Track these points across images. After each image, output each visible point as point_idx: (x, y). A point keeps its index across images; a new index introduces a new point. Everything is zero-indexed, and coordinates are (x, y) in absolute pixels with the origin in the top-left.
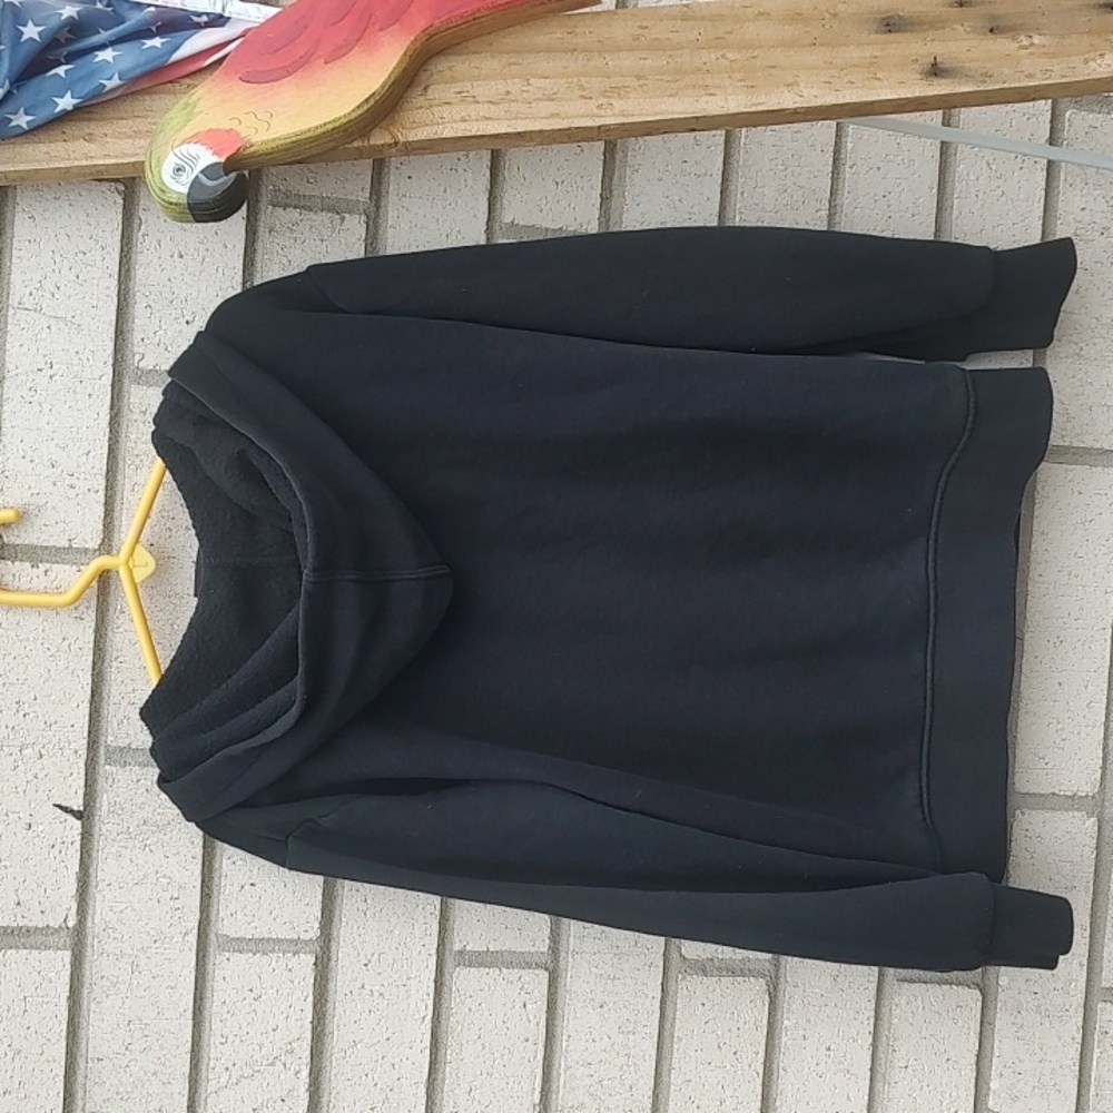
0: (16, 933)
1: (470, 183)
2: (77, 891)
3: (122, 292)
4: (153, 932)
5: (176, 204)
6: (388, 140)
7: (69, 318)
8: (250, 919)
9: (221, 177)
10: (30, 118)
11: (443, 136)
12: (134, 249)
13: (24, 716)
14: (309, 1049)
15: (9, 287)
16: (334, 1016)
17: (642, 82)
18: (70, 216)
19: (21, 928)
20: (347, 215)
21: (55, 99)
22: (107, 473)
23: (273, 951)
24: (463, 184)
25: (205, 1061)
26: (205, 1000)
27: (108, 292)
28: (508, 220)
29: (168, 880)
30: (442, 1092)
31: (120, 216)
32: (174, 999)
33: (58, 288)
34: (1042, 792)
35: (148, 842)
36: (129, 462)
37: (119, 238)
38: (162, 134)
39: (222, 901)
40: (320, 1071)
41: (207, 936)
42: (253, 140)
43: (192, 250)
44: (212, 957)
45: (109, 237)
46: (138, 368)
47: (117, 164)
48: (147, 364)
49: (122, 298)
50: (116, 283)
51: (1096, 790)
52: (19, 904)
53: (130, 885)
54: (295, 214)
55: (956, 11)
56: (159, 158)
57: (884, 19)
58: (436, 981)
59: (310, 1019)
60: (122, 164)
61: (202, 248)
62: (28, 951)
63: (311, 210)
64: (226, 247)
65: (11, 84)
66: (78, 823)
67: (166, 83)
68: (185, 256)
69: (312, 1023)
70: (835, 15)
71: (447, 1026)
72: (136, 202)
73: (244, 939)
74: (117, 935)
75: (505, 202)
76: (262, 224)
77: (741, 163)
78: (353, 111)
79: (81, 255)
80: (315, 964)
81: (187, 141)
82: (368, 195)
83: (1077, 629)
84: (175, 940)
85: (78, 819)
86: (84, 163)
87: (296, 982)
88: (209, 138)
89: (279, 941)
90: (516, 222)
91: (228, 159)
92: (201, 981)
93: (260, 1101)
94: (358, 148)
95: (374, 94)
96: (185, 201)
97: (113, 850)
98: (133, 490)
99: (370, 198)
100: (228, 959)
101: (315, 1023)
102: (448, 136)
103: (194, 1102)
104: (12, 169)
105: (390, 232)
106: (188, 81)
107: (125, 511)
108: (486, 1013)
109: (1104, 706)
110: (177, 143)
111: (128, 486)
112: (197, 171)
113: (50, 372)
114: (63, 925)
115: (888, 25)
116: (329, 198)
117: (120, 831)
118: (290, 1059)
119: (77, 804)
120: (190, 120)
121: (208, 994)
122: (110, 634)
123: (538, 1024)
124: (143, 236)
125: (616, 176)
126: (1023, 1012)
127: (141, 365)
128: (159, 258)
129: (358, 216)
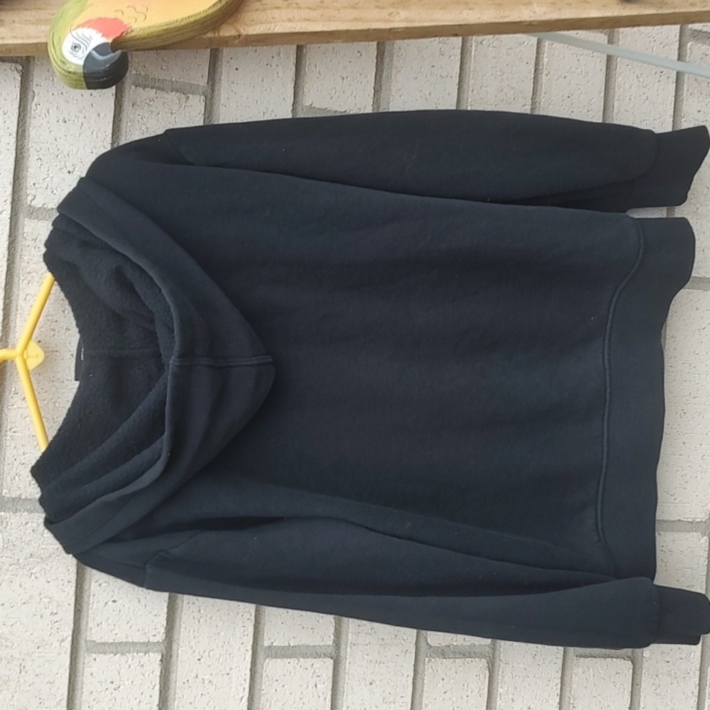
1: (281, 74)
3: (19, 148)
4: (37, 641)
5: (74, 73)
6: (233, 33)
8: (112, 627)
9: (109, 53)
12: (29, 115)
16: (175, 700)
20: (191, 96)
22: (6, 286)
23: (129, 652)
24: (276, 76)
26: (76, 692)
28: (308, 104)
29: (49, 600)
31: (18, 90)
32: (52, 692)
34: (672, 519)
35: (34, 571)
36: (22, 278)
37: (18, 106)
38: (62, 20)
39: (90, 614)
41: (78, 642)
42: (133, 27)
43: (73, 117)
44: (82, 658)
45: (10, 105)
46: (30, 206)
47: (23, 44)
48: (37, 203)
49: (19, 152)
50: (15, 140)
51: (707, 518)
53: (20, 604)
54: (152, 93)
56: (60, 38)
58: (251, 670)
59: (157, 702)
60: (27, 44)
61: (81, 116)
63: (164, 90)
64: (99, 116)
68: (68, 122)
69: (158, 705)
71: (259, 704)
72: (31, 78)
73: (107, 643)
74: (9, 644)
75: (306, 90)
77: (471, 69)
78: (210, 8)
80: (161, 661)
81: (83, 25)
82: (206, 81)
83: (695, 404)
84: (53, 646)
87: (146, 675)
89: (134, 644)
90: (313, 106)
91: (115, 40)
92: (73, 677)
94: (210, 39)
96: (81, 71)
97: (6, 578)
98: (25, 299)
99: (208, 83)
100: (95, 659)
101: (161, 705)
102: (279, 31)
105: (222, 109)
107: (18, 316)
108: (288, 692)
110: (74, 27)
111: (22, 296)
112: (90, 48)
116: (177, 82)
117: (12, 563)
120: (83, 11)
121: (79, 687)
122: (6, 410)
123: (325, 699)
124: (36, 105)
125: (384, 74)
126: (660, 676)
127: (33, 203)
128: (48, 122)
129: (198, 96)
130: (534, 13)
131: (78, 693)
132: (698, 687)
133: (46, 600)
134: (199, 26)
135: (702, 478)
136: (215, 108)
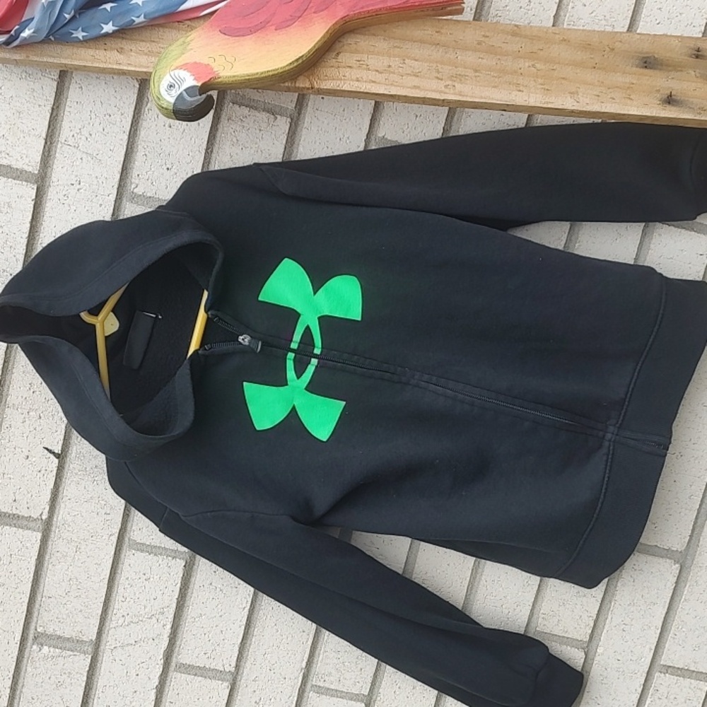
0: (11, 517)
1: (361, 107)
2: (51, 499)
3: (130, 144)
4: (92, 531)
5: (166, 109)
6: (308, 85)
7: (95, 155)
9: (197, 96)
10: (85, 34)
11: (343, 89)
12: (142, 117)
13: (33, 392)
14: (173, 613)
15: (60, 130)
16: (191, 597)
17: (477, 74)
18: (105, 91)
19: (14, 515)
20: (279, 117)
21: (102, 25)
23: (161, 554)
24: (357, 107)
25: (111, 608)
26: (117, 575)
27: (121, 142)
28: (380, 135)
30: (248, 651)
31: (136, 95)
32: (98, 571)
33: (91, 135)
34: (650, 544)
35: (96, 479)
37: (133, 109)
39: (135, 520)
40: (178, 626)
41: (123, 539)
42: (221, 75)
43: (177, 124)
44: (124, 551)
45: (127, 107)
46: (133, 192)
48: (139, 191)
49: (130, 147)
50: (127, 137)
51: (683, 548)
52: (15, 500)
53: (82, 502)
54: (246, 111)
55: (693, 60)
57: (644, 58)
59: (177, 597)
62: (16, 529)
63: (256, 109)
65: (75, 12)
66: (56, 461)
67: (175, 22)
68: (172, 127)
69: (177, 599)
70: (613, 49)
71: (258, 615)
73: (145, 544)
74: (70, 529)
75: (381, 122)
76: (224, 114)
79: (108, 116)
80: (185, 566)
81: (180, 67)
82: (294, 106)
83: (694, 450)
84: (104, 538)
85: (57, 458)
86: (115, 67)
87: (172, 574)
88: (193, 68)
90: (386, 137)
91: (203, 84)
92: (116, 564)
93: (140, 637)
94: (288, 87)
95: (303, 56)
96: (171, 108)
97: (75, 479)
99: (296, 107)
100: (134, 554)
101: (180, 599)
103: (101, 630)
104: (70, 63)
105: (304, 131)
106: (188, 22)
109: (700, 499)
110: (173, 68)
112: (182, 89)
113: (78, 187)
114: (39, 518)
115: (645, 62)
116: (269, 103)
117: (81, 469)
118: (161, 617)
119: (58, 449)
120: (183, 54)
121: (119, 572)
124: (148, 110)
125: (456, 116)
126: (609, 670)
127: (135, 191)
128: (156, 125)
129: (285, 118)
130: (578, 102)
131: (118, 576)
132: (642, 687)
133: (103, 503)
134: (277, 78)
135: (685, 514)
136: (299, 129)
